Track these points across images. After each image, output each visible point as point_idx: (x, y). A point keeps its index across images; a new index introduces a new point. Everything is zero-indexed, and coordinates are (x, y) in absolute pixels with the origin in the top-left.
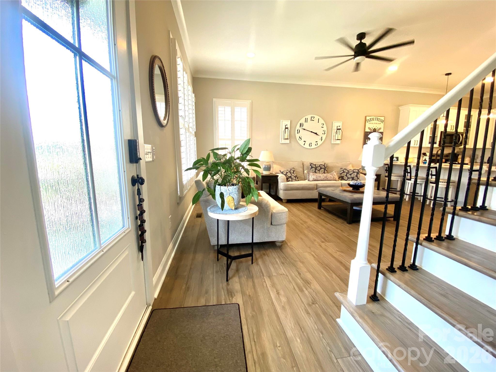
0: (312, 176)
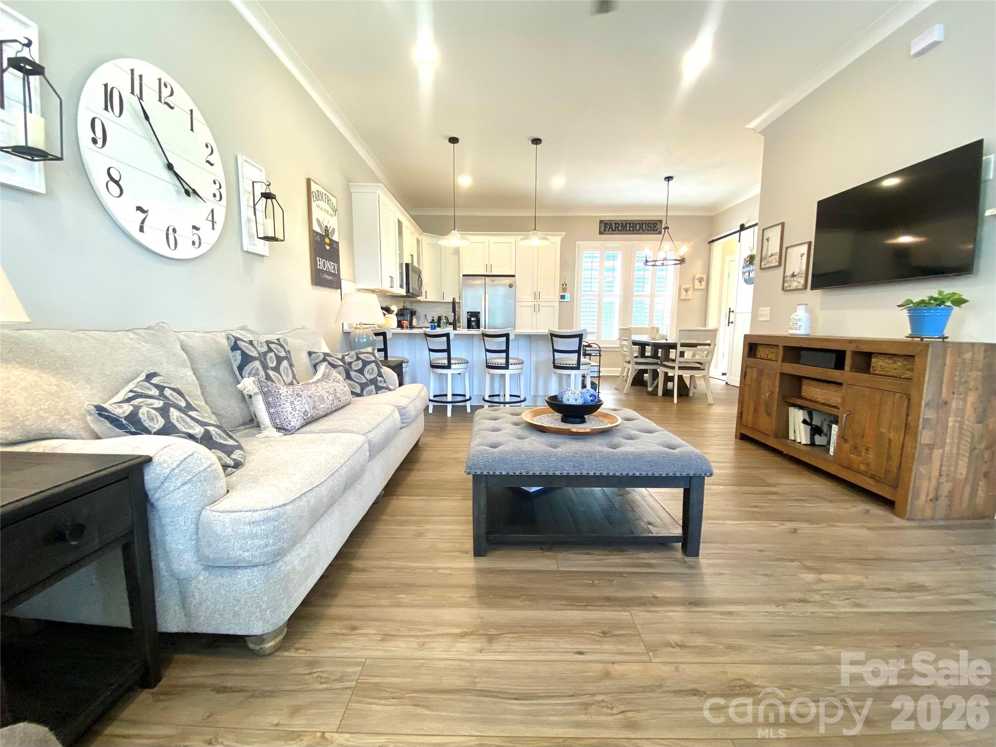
0: (292, 403)
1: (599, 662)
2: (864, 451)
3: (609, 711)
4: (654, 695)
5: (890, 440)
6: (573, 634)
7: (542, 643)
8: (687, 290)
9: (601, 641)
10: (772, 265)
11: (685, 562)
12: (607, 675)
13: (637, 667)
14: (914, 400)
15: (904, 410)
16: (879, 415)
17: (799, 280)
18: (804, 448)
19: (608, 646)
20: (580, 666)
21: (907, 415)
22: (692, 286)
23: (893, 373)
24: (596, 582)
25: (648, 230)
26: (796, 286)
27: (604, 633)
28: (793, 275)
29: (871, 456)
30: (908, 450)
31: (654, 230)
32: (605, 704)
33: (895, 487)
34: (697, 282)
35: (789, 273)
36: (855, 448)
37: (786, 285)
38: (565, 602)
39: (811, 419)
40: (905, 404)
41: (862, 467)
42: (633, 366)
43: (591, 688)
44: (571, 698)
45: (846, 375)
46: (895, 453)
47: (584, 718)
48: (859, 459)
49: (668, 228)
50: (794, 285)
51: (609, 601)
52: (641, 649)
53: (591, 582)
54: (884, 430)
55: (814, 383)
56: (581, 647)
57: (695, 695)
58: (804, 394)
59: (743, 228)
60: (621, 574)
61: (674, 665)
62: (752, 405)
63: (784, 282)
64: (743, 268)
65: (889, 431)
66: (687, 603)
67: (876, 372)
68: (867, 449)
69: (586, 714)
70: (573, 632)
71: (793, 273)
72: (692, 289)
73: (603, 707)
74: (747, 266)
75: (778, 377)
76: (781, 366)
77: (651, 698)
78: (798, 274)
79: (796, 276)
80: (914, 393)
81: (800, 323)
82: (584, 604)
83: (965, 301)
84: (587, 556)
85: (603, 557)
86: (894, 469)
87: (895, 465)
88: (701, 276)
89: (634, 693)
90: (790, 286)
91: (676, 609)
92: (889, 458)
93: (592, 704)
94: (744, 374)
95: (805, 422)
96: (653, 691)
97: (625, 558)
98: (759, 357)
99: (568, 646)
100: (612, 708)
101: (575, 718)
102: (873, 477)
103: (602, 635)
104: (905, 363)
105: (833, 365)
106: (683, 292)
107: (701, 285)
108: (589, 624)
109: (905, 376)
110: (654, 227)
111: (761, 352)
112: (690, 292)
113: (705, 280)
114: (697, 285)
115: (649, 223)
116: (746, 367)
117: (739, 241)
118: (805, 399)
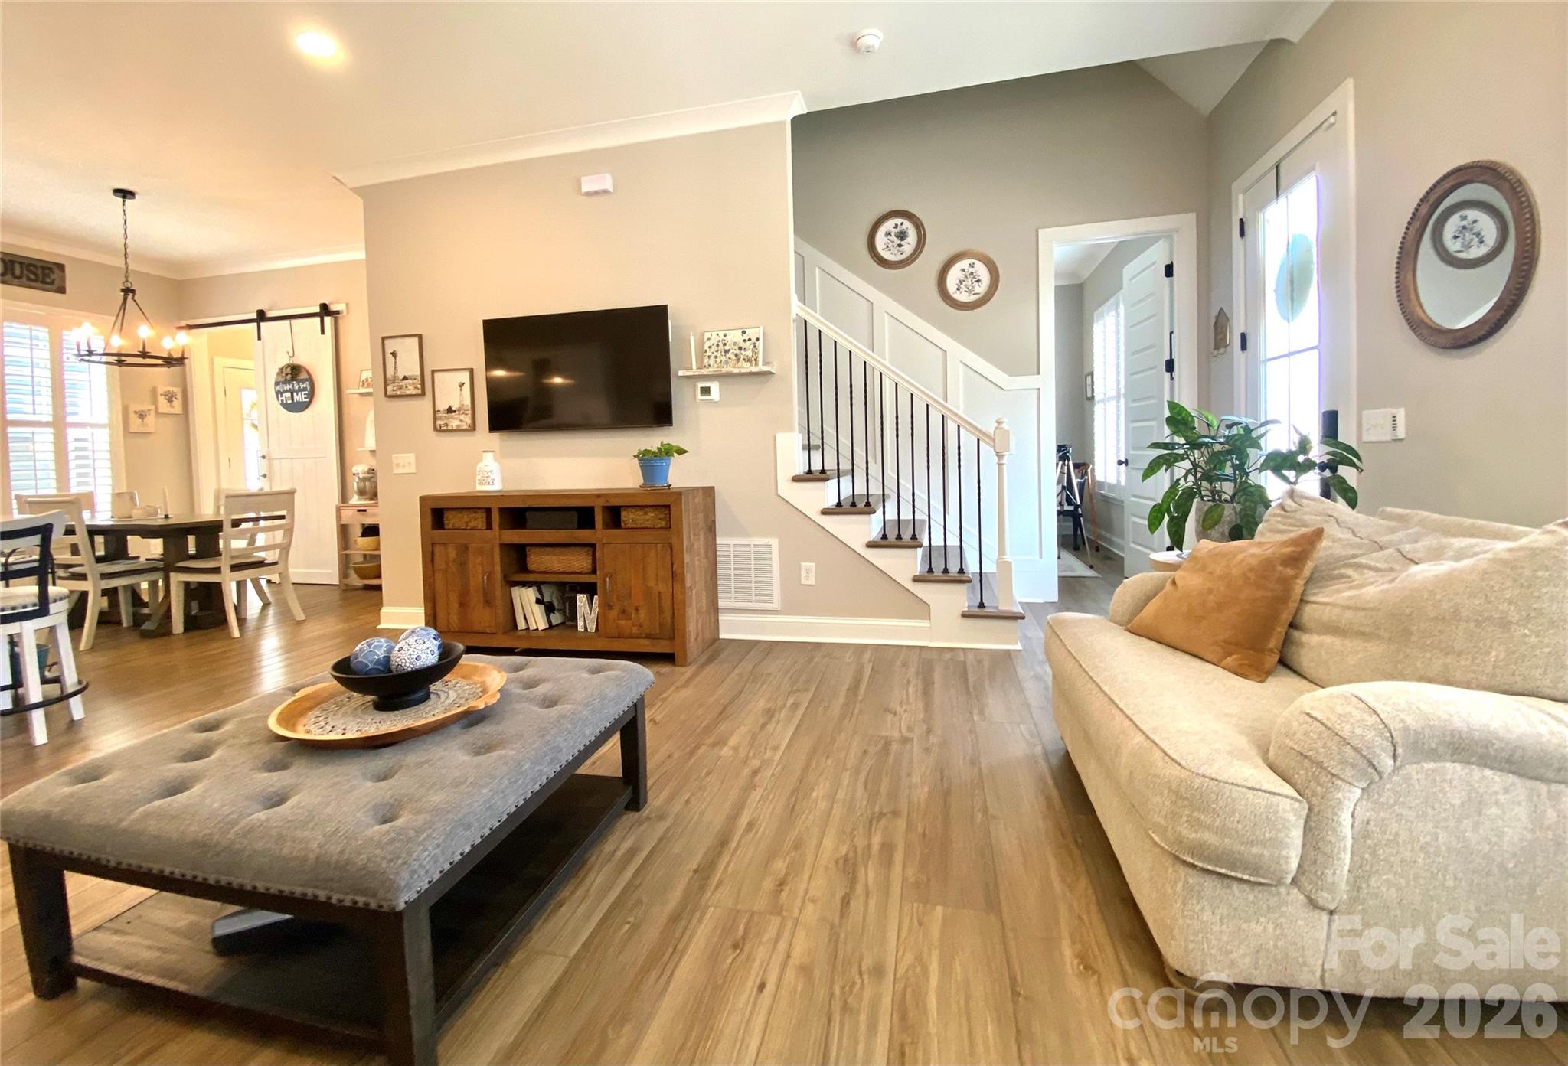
1: (782, 972)
2: (633, 612)
3: (858, 986)
4: (842, 935)
5: (659, 592)
6: (724, 982)
7: (727, 1032)
8: (142, 416)
9: (749, 955)
10: (408, 392)
11: (648, 818)
12: (805, 970)
13: (801, 934)
14: (676, 548)
15: (669, 558)
16: (644, 568)
17: (462, 417)
18: (543, 633)
19: (761, 953)
20: (784, 993)
21: (672, 564)
22: (153, 407)
23: (647, 524)
24: (631, 919)
25: (29, 279)
26: (458, 426)
27: (735, 946)
28: (450, 410)
29: (643, 614)
30: (678, 597)
31: (44, 282)
32: (847, 988)
33: (672, 638)
34: (162, 401)
35: (442, 406)
36: (623, 612)
37: (439, 422)
38: (654, 975)
39: (542, 595)
40: (669, 552)
41: (635, 630)
42: (95, 586)
43: (822, 993)
44: (832, 1024)
45: (598, 533)
46: (667, 604)
47: (863, 1017)
48: (629, 622)
49: (133, 291)
50: (454, 424)
51: (681, 918)
52: (775, 921)
53: (627, 927)
54: (651, 583)
55: (549, 550)
56: (752, 982)
57: (848, 902)
58: (531, 566)
59: (262, 317)
60: (630, 888)
61: (807, 902)
62: (454, 599)
63: (435, 419)
64: (277, 384)
65: (657, 584)
66: (719, 849)
67: (628, 526)
68: (637, 610)
69: (858, 1014)
70: (720, 982)
71: (450, 408)
72: (153, 413)
73: (851, 992)
74: (286, 382)
75: (497, 551)
76: (500, 536)
77: (846, 939)
78: (460, 409)
79: (455, 411)
80: (674, 541)
81: (492, 477)
82: (671, 950)
83: (686, 452)
84: (563, 909)
85: (580, 892)
86: (669, 620)
87: (668, 614)
88: (171, 389)
89: (836, 956)
90: (447, 425)
91: (724, 864)
92: (661, 611)
93: (845, 1002)
94: (429, 555)
95: (538, 602)
96: (838, 936)
97: (601, 868)
98: (450, 526)
99: (744, 997)
100: (854, 983)
101: (863, 1027)
102: (648, 637)
103: (738, 951)
104: (657, 513)
105: (576, 525)
106: (135, 420)
107: (172, 407)
108: (713, 958)
109: (659, 526)
110: (45, 275)
111: (452, 520)
112: (151, 419)
113: (179, 396)
114: (163, 405)
115: (30, 265)
116: (433, 544)
117: (259, 338)
118: (534, 572)
